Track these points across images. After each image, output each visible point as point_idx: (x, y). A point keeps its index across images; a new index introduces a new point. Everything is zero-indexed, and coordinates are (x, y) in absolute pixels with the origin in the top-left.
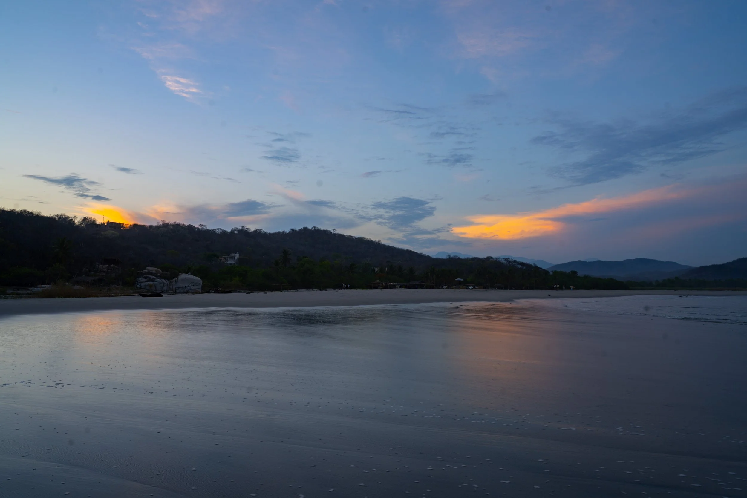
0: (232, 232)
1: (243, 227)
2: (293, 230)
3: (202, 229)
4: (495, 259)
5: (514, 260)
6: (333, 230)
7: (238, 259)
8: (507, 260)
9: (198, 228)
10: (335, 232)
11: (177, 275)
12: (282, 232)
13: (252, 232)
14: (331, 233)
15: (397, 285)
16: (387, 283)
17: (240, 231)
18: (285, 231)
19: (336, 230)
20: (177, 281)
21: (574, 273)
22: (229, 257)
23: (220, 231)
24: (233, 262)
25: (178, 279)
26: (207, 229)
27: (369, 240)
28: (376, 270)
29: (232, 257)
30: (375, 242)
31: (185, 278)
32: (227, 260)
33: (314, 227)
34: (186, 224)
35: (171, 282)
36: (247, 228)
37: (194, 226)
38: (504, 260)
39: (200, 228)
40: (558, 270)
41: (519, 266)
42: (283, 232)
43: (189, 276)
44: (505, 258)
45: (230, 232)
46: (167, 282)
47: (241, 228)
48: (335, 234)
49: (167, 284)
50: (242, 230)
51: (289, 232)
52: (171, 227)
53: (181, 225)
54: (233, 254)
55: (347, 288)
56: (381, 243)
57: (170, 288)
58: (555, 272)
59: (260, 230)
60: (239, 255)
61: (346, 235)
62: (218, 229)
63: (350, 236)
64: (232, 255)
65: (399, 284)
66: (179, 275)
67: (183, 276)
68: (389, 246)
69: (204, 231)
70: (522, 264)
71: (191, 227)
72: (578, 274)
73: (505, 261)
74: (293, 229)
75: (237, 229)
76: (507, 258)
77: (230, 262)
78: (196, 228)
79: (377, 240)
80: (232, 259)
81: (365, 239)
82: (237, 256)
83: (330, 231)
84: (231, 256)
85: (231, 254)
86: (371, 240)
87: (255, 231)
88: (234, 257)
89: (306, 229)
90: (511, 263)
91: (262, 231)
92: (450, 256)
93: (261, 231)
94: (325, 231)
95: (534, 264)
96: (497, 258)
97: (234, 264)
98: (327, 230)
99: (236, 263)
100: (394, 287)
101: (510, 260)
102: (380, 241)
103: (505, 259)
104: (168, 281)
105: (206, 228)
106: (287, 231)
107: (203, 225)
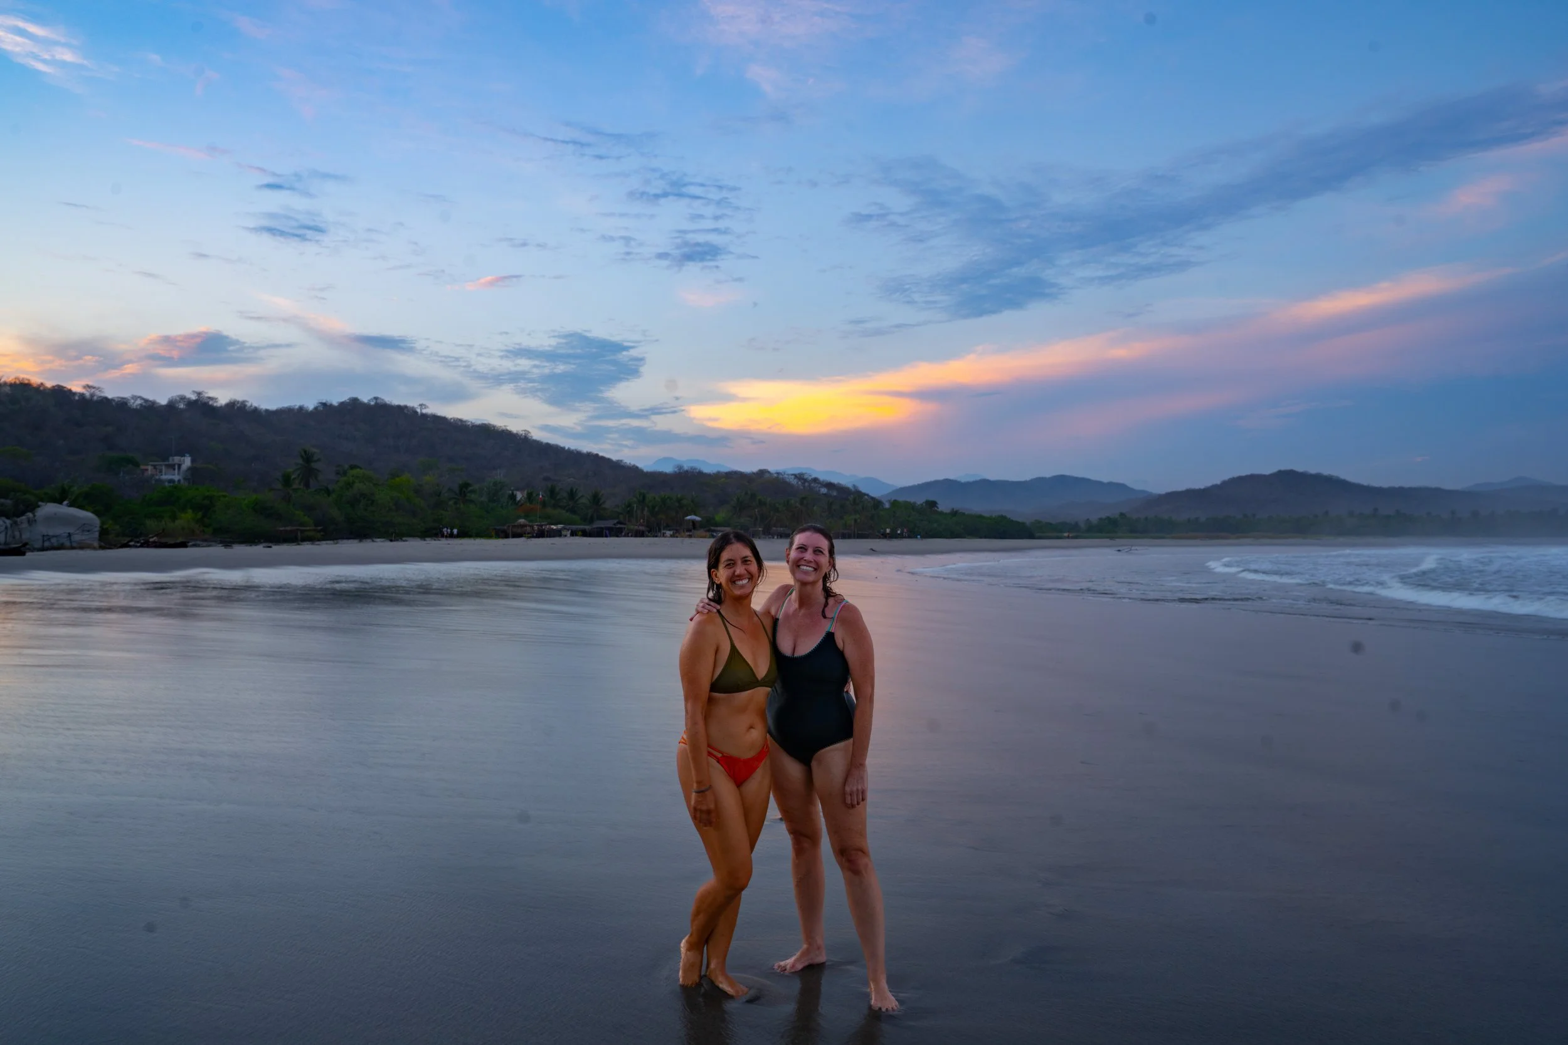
0: (171, 406)
1: (199, 394)
2: (324, 405)
3: (92, 395)
4: (775, 475)
5: (814, 476)
6: (421, 405)
7: (189, 469)
8: (800, 477)
9: (82, 395)
10: (424, 411)
11: (32, 507)
12: (298, 409)
13: (221, 407)
14: (416, 412)
15: (564, 528)
16: (542, 526)
17: (191, 404)
18: (305, 406)
19: (426, 407)
20: (31, 522)
21: (932, 504)
22: (166, 465)
23: (139, 402)
24: (176, 477)
25: (34, 516)
26: (106, 398)
27: (503, 431)
28: (519, 496)
29: (174, 465)
30: (517, 434)
31: (55, 514)
32: (161, 471)
33: (376, 398)
34: (49, 384)
35: (15, 523)
36: (209, 398)
37: (70, 391)
38: (793, 477)
39: (87, 394)
40: (901, 499)
41: (824, 490)
42: (301, 408)
43: (64, 509)
44: (797, 472)
45: (166, 406)
46: (5, 522)
47: (193, 397)
48: (424, 416)
49: (6, 528)
50: (196, 401)
51: (316, 408)
52: (7, 389)
53: (35, 386)
54: (177, 459)
55: (451, 536)
56: (532, 437)
57: (14, 537)
58: (894, 503)
59: (243, 403)
60: (193, 461)
61: (451, 419)
62: (135, 398)
63: (461, 420)
64: (173, 460)
65: (568, 527)
66: (39, 506)
67: (48, 509)
68: (548, 444)
69: (97, 402)
70: (830, 485)
71: (60, 394)
72: (938, 508)
73: (795, 479)
74: (324, 401)
75: (183, 398)
76: (799, 474)
77: (170, 477)
78: (75, 394)
79: (522, 431)
80: (174, 469)
81: (494, 427)
82: (187, 462)
83: (413, 407)
84: (171, 462)
85: (171, 458)
86: (507, 430)
87: (231, 405)
88: (179, 466)
89: (355, 401)
90: (807, 484)
91: (248, 404)
92: (680, 467)
93: (245, 406)
94: (401, 409)
95: (854, 486)
96: (778, 473)
97: (179, 481)
98: (406, 407)
99: (185, 479)
100: (558, 534)
101: (806, 477)
102: (529, 432)
103: (795, 476)
104: (8, 522)
105: (103, 395)
106: (310, 405)
107: (94, 388)
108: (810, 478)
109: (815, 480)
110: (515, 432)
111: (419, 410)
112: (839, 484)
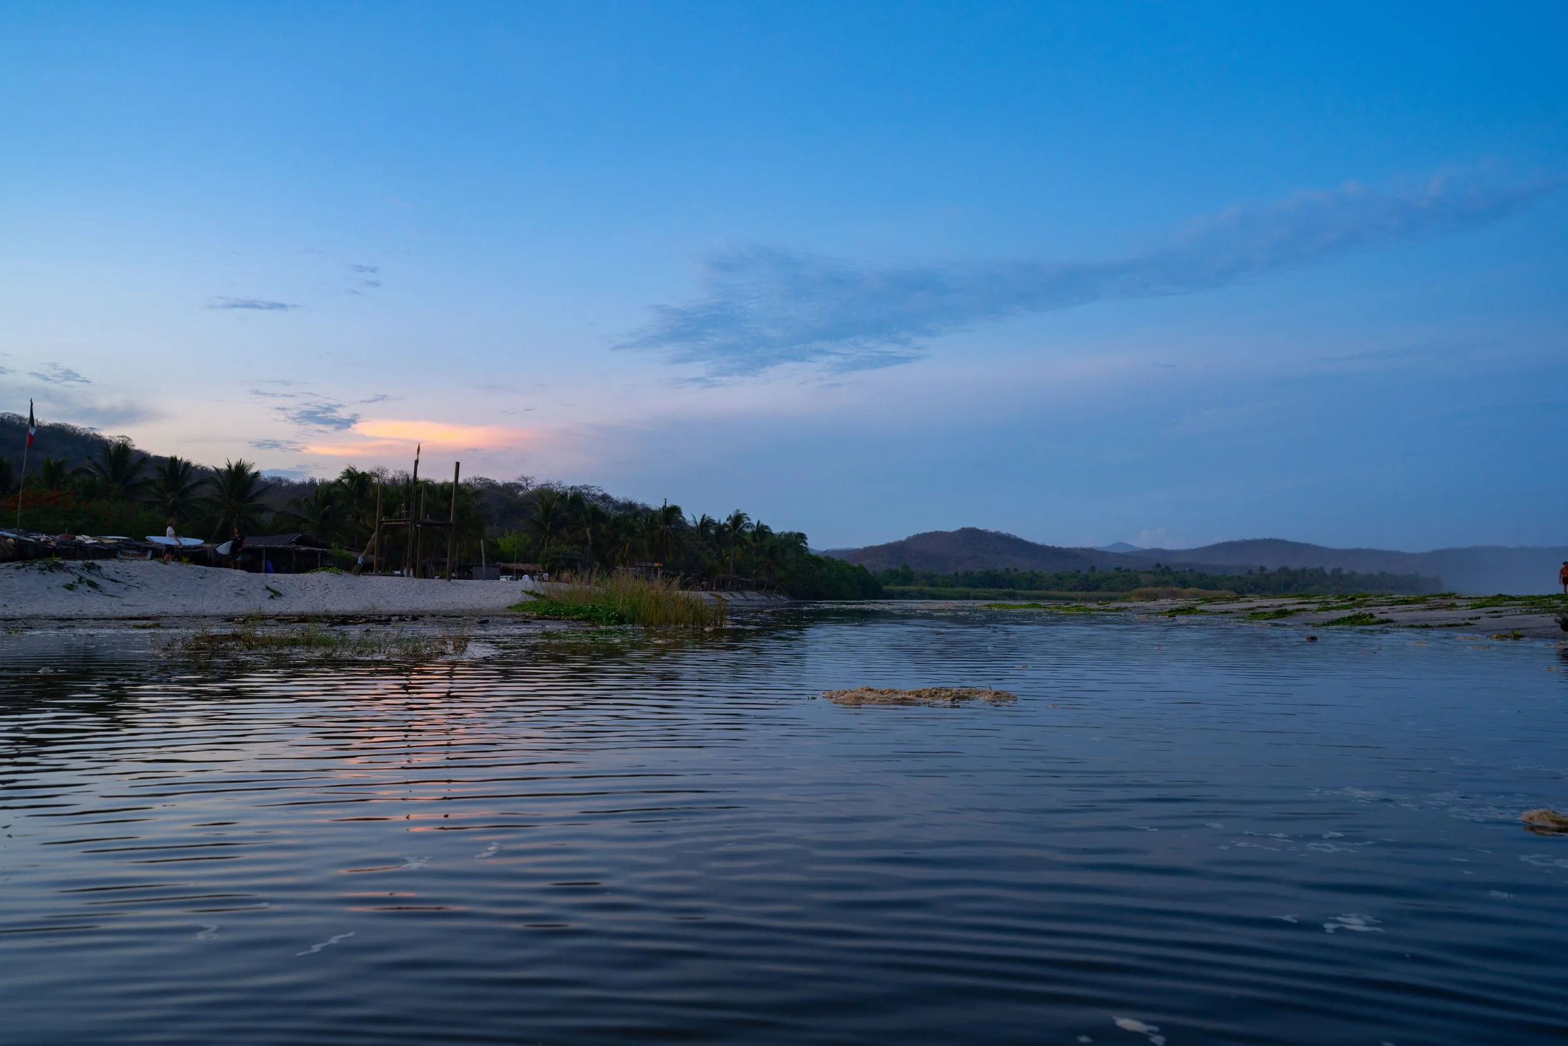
27: (87, 436)
30: (111, 441)
81: (74, 429)
108: (600, 494)
109: (605, 498)
110: (107, 438)
112: (643, 505)
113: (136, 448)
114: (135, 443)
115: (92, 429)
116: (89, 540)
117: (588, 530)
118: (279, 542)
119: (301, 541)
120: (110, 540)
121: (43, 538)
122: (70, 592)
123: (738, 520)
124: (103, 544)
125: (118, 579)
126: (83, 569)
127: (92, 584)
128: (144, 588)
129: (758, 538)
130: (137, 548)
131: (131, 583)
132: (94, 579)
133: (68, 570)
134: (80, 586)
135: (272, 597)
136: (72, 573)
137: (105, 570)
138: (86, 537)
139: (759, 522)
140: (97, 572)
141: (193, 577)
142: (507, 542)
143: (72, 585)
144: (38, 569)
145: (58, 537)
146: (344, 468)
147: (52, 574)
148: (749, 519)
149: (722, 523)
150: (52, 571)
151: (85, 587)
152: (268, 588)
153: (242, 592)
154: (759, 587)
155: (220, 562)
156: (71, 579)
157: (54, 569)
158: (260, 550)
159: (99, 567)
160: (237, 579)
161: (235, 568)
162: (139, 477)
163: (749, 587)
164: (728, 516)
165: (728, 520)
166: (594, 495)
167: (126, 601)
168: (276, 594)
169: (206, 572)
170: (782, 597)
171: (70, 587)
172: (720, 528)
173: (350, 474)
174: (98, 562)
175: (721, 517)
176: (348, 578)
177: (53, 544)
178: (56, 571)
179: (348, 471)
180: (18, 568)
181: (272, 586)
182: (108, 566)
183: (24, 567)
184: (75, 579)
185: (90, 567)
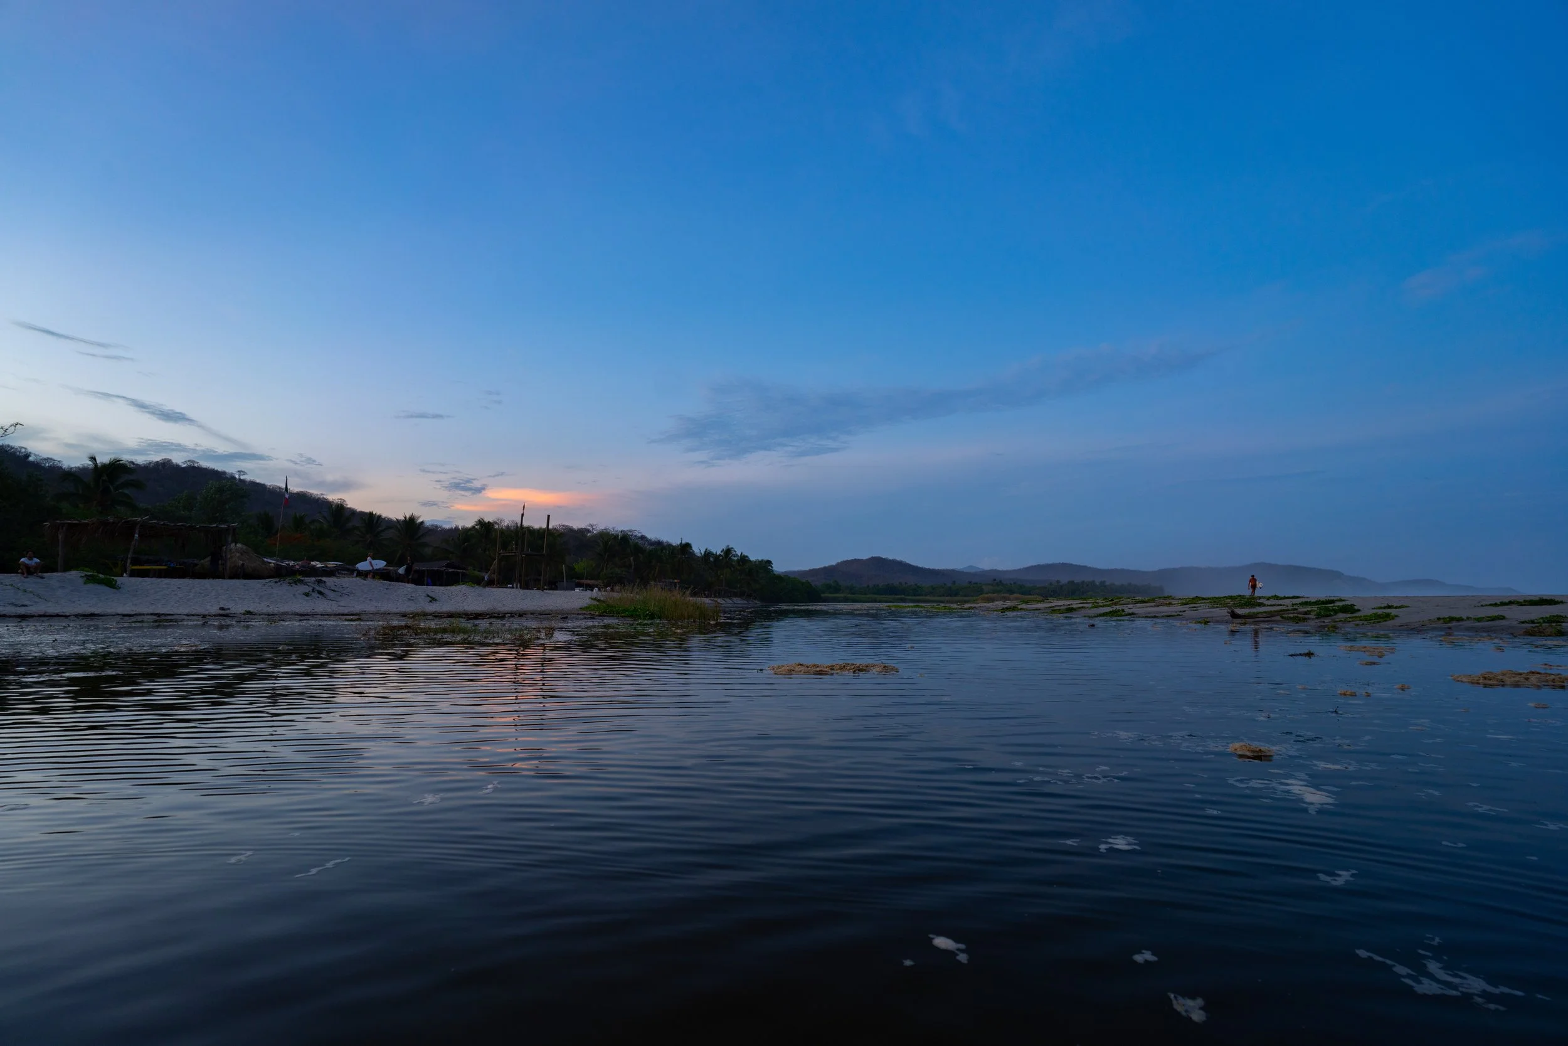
6: (239, 472)
10: (242, 477)
14: (235, 478)
27: (319, 499)
30: (332, 502)
48: (242, 482)
56: (347, 505)
61: (269, 486)
68: (362, 512)
79: (337, 499)
81: (311, 494)
83: (231, 473)
86: (324, 499)
89: (167, 463)
94: (217, 473)
98: (224, 473)
102: (344, 501)
108: (639, 535)
109: (643, 538)
110: (331, 500)
111: (237, 477)
112: (667, 542)
113: (349, 506)
114: (348, 503)
115: (322, 494)
116: (319, 565)
117: (632, 558)
118: (435, 566)
119: (448, 566)
120: (331, 564)
121: (292, 563)
122: (307, 598)
123: (728, 551)
124: (327, 567)
125: (336, 590)
126: (315, 583)
127: (320, 593)
128: (352, 595)
129: (741, 563)
130: (348, 570)
131: (344, 592)
132: (322, 590)
133: (306, 584)
134: (313, 594)
135: (431, 601)
136: (308, 585)
137: (328, 584)
138: (317, 563)
139: (742, 554)
140: (323, 585)
141: (382, 589)
142: (580, 566)
143: (308, 593)
144: (289, 583)
145: (300, 563)
146: (477, 519)
147: (296, 586)
148: (735, 551)
149: (718, 554)
150: (296, 584)
151: (315, 595)
152: (428, 596)
153: (412, 598)
154: (741, 595)
155: (399, 579)
156: (307, 589)
157: (297, 583)
158: (424, 571)
159: (325, 582)
160: (409, 589)
161: (408, 583)
162: (350, 525)
163: (735, 595)
164: (722, 549)
165: (722, 552)
166: (636, 536)
167: (342, 603)
168: (433, 600)
169: (390, 585)
170: (756, 602)
171: (307, 595)
172: (717, 557)
173: (481, 523)
174: (324, 579)
175: (717, 550)
176: (479, 590)
177: (297, 567)
178: (299, 584)
179: (479, 520)
180: (276, 582)
181: (430, 594)
182: (330, 581)
183: (279, 581)
184: (311, 589)
185: (320, 582)
